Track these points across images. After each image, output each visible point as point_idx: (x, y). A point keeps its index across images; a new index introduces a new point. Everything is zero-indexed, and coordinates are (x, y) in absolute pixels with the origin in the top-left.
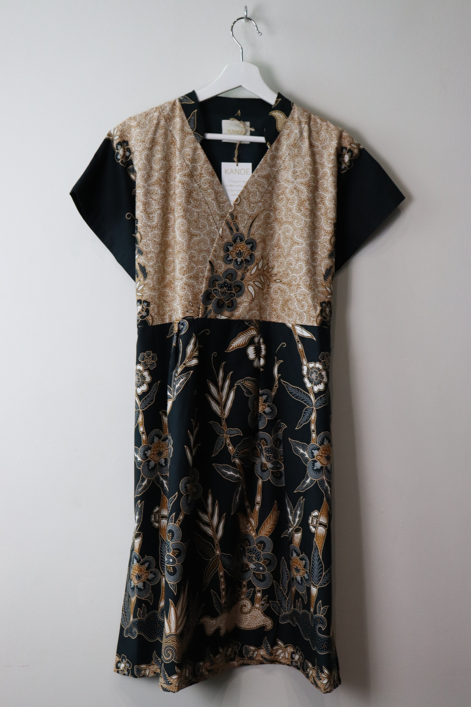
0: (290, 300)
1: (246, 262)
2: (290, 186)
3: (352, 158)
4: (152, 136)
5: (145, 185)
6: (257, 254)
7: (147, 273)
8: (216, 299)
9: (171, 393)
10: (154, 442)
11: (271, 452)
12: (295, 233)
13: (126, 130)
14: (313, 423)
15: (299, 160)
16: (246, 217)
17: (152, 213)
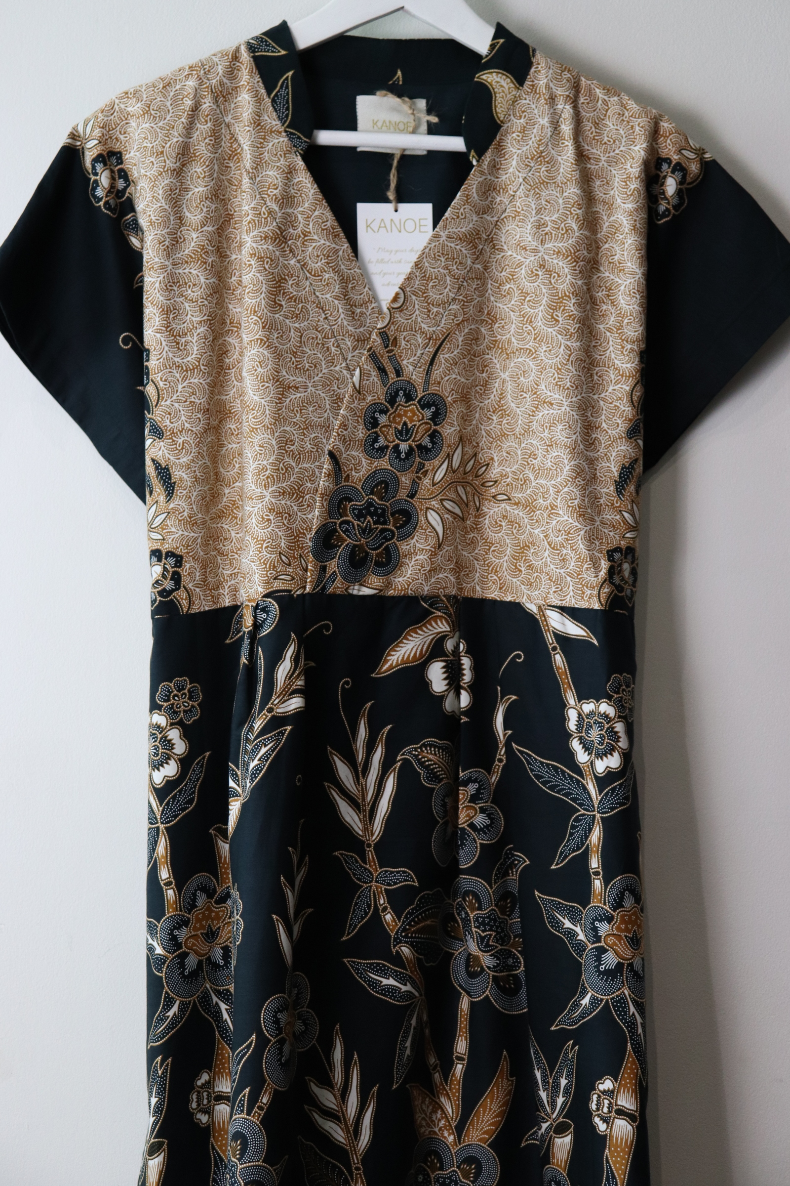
0: (533, 544)
1: (422, 453)
2: (528, 261)
3: (684, 187)
4: (181, 139)
5: (167, 263)
6: (449, 430)
7: (175, 483)
8: (347, 546)
9: (237, 781)
10: (196, 906)
11: (492, 926)
12: (542, 377)
13: (117, 125)
14: (594, 852)
15: (550, 195)
16: (420, 340)
17: (186, 334)
